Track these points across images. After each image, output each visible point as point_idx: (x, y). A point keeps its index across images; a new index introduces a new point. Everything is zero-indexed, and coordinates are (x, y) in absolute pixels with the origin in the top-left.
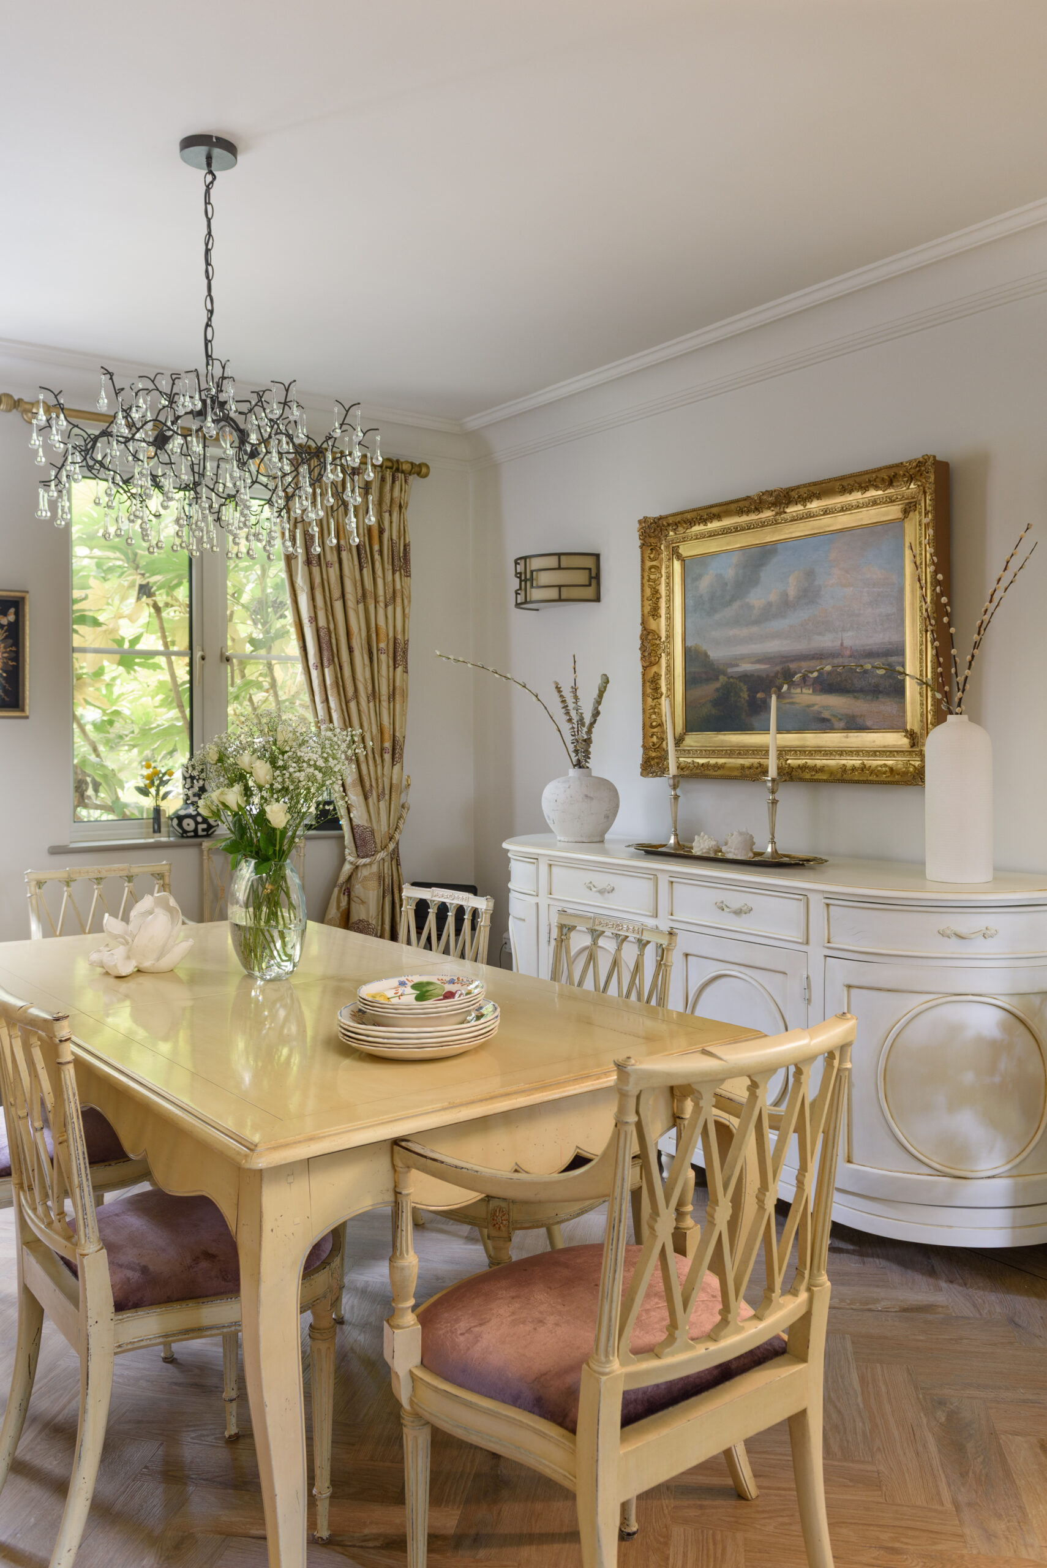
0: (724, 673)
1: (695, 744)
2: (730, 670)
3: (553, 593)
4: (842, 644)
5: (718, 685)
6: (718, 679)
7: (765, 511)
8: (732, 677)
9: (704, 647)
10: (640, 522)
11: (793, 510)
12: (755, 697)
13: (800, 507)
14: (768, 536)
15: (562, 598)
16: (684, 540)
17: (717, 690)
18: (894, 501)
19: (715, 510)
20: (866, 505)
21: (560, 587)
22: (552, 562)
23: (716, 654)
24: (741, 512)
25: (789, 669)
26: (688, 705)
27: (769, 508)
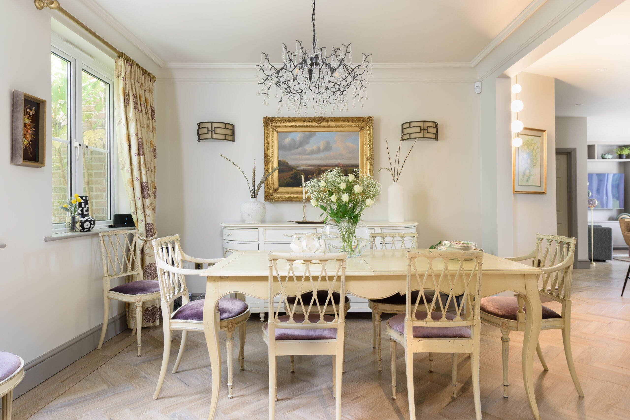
0: (295, 169)
1: (283, 191)
2: (297, 168)
3: (222, 137)
4: (339, 163)
5: (293, 173)
6: (292, 171)
7: (313, 122)
8: (298, 170)
9: (286, 160)
10: (264, 118)
11: (323, 124)
12: (307, 177)
13: (326, 123)
14: (313, 129)
15: (226, 139)
16: (280, 126)
17: (292, 174)
18: (357, 126)
19: (296, 119)
20: (348, 126)
21: (226, 135)
22: (222, 126)
23: (291, 163)
24: (304, 121)
25: (320, 169)
26: (280, 178)
27: (315, 122)
